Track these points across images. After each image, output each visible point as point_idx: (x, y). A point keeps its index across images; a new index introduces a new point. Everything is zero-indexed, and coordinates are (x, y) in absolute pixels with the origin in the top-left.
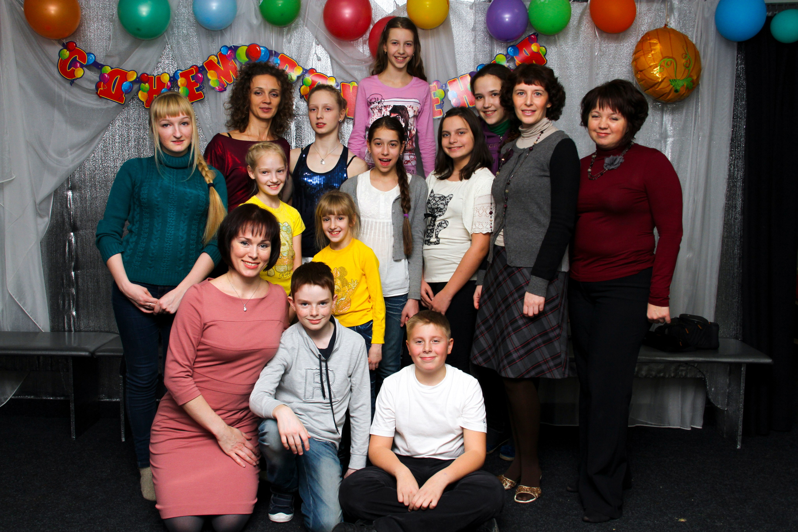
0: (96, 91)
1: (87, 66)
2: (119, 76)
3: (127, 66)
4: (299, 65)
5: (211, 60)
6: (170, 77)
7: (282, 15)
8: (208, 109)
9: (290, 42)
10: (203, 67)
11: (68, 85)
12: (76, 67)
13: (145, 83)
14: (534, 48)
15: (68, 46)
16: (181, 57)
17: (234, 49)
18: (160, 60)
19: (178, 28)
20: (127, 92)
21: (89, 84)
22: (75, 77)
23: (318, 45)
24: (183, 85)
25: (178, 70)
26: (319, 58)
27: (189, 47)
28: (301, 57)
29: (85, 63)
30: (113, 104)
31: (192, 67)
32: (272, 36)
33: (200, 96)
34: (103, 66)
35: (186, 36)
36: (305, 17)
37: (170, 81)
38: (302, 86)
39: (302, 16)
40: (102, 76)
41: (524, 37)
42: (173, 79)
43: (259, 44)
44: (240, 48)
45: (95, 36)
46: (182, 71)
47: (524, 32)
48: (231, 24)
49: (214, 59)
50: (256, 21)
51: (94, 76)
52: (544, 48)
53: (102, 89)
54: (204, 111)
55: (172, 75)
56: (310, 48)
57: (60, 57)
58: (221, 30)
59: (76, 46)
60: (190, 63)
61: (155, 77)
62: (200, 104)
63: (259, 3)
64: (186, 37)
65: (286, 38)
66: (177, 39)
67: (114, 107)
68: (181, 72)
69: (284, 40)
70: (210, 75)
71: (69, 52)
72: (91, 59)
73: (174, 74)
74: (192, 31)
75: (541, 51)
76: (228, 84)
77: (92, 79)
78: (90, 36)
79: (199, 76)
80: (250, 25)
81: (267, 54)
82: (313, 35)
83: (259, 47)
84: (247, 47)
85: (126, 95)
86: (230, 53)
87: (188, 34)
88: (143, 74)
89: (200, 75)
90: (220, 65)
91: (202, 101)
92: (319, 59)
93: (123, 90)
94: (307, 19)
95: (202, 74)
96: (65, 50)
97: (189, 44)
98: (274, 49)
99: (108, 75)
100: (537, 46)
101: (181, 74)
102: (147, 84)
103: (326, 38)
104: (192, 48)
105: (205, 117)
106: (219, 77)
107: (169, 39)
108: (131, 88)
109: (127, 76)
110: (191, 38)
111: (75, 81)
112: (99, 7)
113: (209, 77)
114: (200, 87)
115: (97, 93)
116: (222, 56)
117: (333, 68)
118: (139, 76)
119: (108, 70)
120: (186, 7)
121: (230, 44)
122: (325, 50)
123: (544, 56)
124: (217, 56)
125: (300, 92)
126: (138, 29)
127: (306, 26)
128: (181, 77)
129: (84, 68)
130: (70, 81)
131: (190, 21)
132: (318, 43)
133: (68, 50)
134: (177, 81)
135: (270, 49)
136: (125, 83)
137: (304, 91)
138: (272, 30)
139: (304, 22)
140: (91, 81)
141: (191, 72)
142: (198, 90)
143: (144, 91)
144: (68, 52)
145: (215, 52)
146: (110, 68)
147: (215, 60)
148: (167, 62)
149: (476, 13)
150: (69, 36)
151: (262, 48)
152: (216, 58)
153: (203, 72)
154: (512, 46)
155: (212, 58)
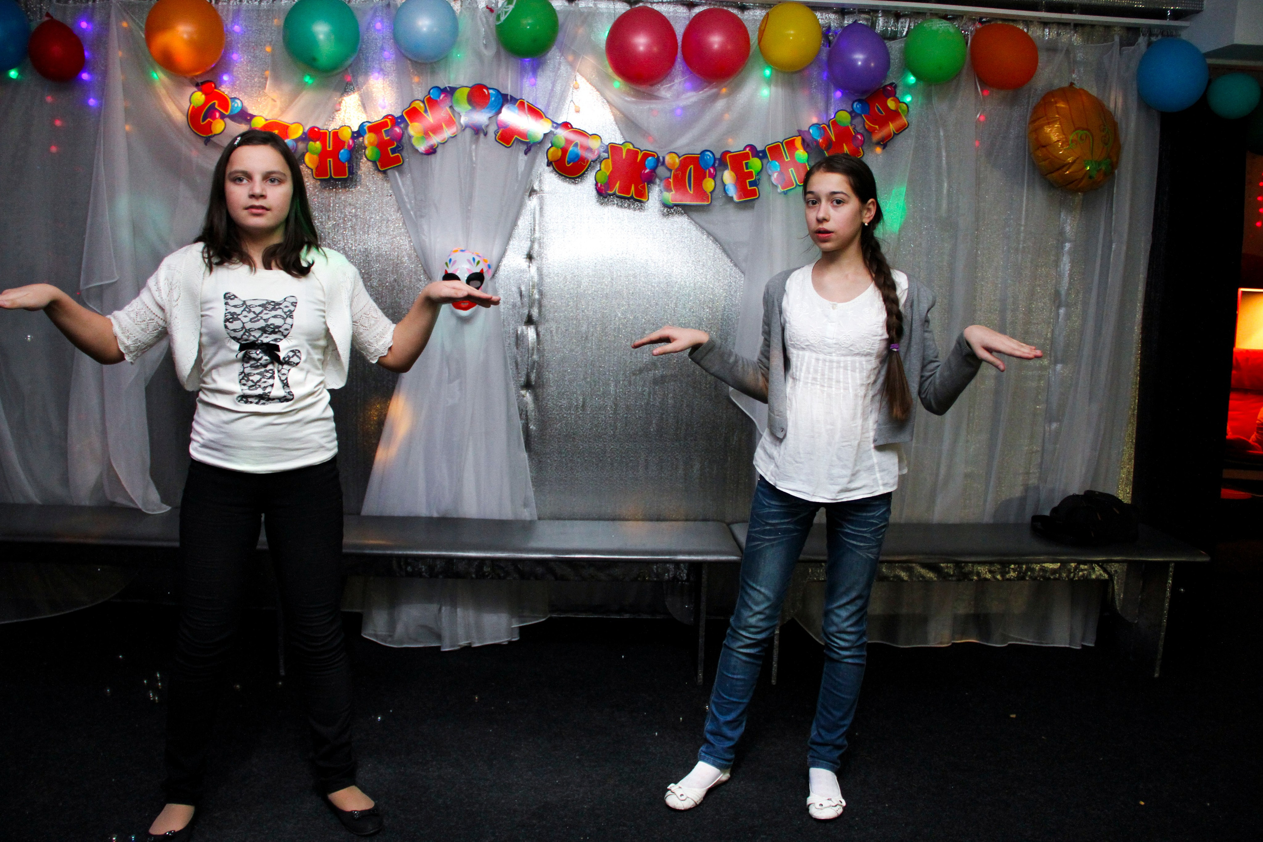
4: (546, 117)
5: (414, 108)
6: (354, 133)
7: (531, 41)
10: (402, 117)
12: (214, 118)
13: (316, 142)
15: (204, 87)
17: (450, 90)
24: (371, 144)
25: (367, 122)
26: (577, 108)
28: (549, 106)
29: (227, 112)
31: (386, 117)
32: (508, 75)
33: (397, 160)
34: (254, 117)
37: (353, 138)
38: (551, 148)
42: (358, 136)
43: (487, 85)
44: (458, 90)
46: (372, 123)
48: (448, 55)
49: (419, 105)
54: (405, 183)
55: (357, 129)
57: (191, 102)
58: (431, 63)
59: (216, 88)
60: (384, 112)
61: (331, 133)
62: (395, 173)
70: (412, 129)
71: (206, 95)
73: (360, 128)
76: (438, 143)
80: (479, 56)
81: (499, 100)
83: (488, 88)
84: (470, 88)
86: (443, 97)
88: (314, 128)
89: (397, 129)
90: (427, 115)
91: (399, 169)
92: (579, 110)
94: (570, 49)
95: (400, 128)
96: (200, 93)
98: (510, 92)
101: (369, 127)
102: (319, 143)
106: (426, 133)
111: (210, 138)
113: (411, 132)
114: (398, 147)
116: (430, 101)
118: (306, 131)
119: (260, 122)
121: (443, 83)
124: (423, 102)
125: (547, 156)
128: (369, 132)
130: (203, 139)
133: (203, 94)
134: (363, 137)
135: (504, 92)
137: (553, 156)
138: (509, 65)
141: (384, 124)
142: (393, 151)
143: (314, 153)
145: (422, 96)
146: (264, 120)
147: (420, 108)
151: (491, 91)
152: (422, 105)
153: (402, 126)
155: (416, 104)
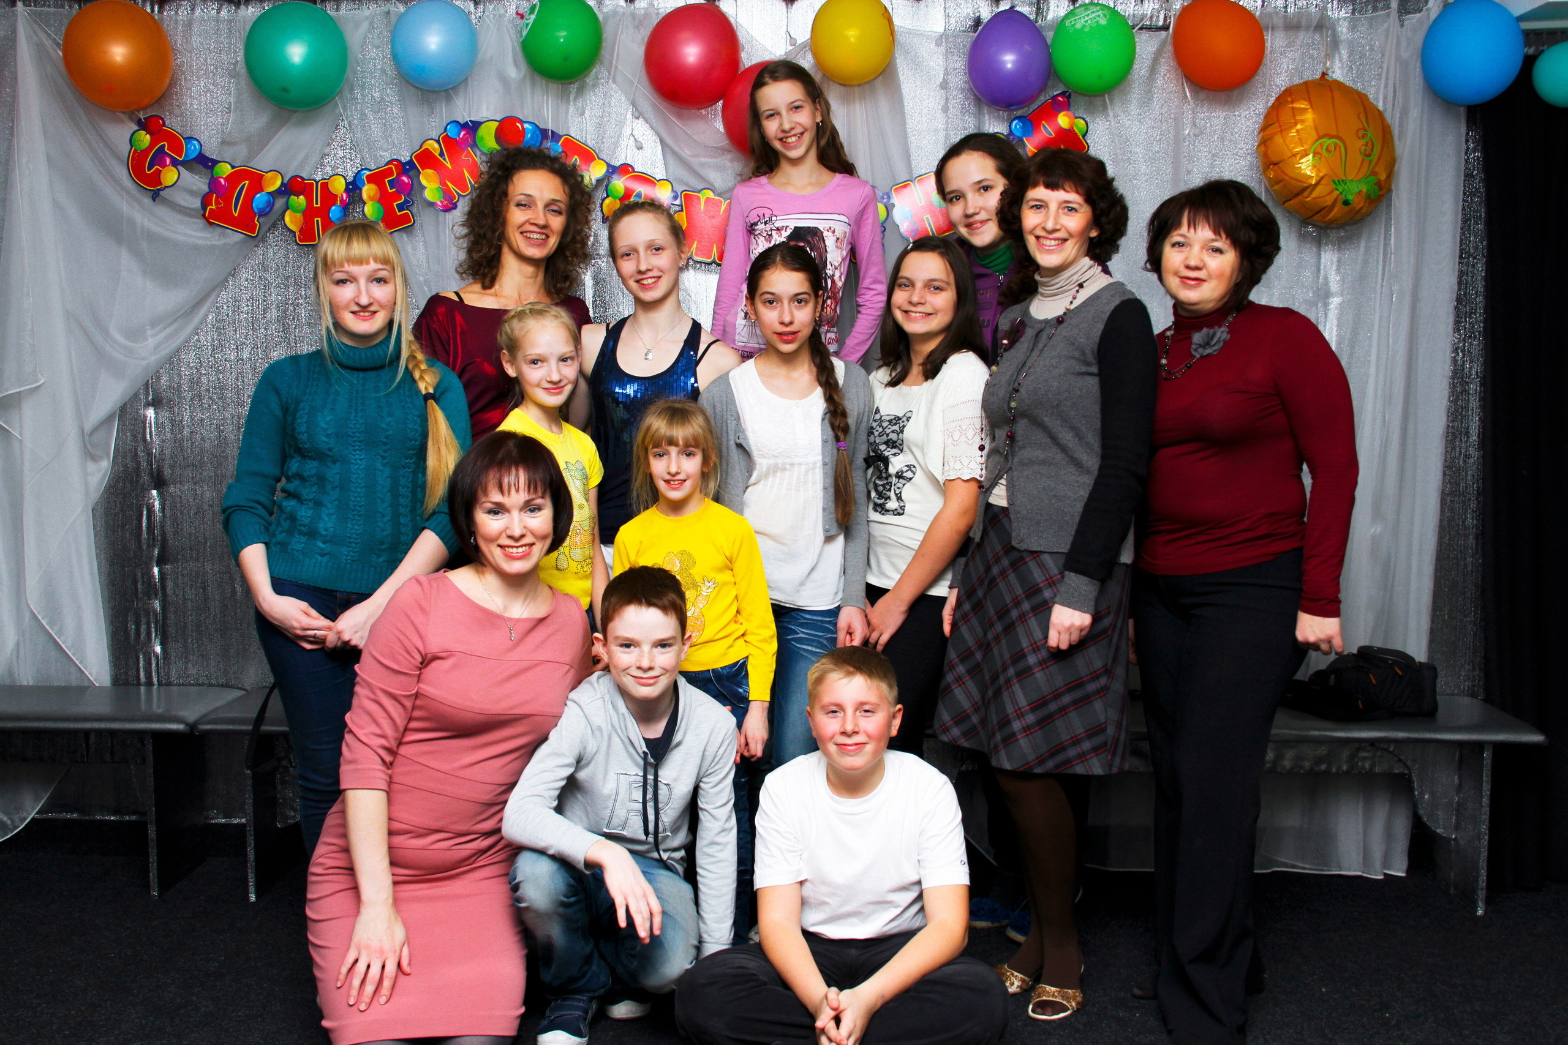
0: (202, 212)
1: (184, 164)
2: (247, 182)
3: (262, 163)
4: (599, 158)
5: (427, 149)
6: (347, 184)
7: (566, 59)
8: (421, 246)
9: (582, 114)
10: (411, 162)
11: (147, 201)
12: (164, 165)
13: (298, 196)
14: (1063, 120)
15: (148, 125)
16: (368, 144)
17: (472, 128)
18: (327, 151)
19: (363, 88)
20: (263, 213)
21: (188, 197)
22: (161, 184)
23: (638, 118)
24: (371, 198)
25: (362, 170)
26: (639, 144)
27: (385, 125)
28: (603, 143)
29: (181, 157)
30: (235, 237)
31: (390, 162)
32: (548, 104)
33: (406, 219)
34: (215, 162)
35: (379, 102)
36: (611, 62)
37: (347, 190)
38: (606, 198)
39: (606, 63)
40: (214, 183)
41: (1042, 99)
42: (353, 187)
43: (521, 117)
44: (483, 126)
45: (200, 106)
46: (371, 170)
47: (1042, 89)
48: (467, 79)
49: (433, 147)
50: (514, 72)
51: (199, 183)
52: (1082, 121)
53: (214, 207)
54: (414, 248)
55: (350, 179)
56: (621, 124)
57: (132, 147)
58: (446, 90)
59: (164, 124)
60: (387, 156)
61: (317, 183)
62: (405, 236)
63: (521, 36)
64: (380, 106)
65: (575, 105)
66: (361, 109)
67: (237, 243)
68: (368, 173)
69: (571, 109)
70: (426, 178)
71: (151, 135)
72: (193, 150)
73: (355, 177)
74: (391, 95)
75: (1078, 128)
76: (459, 195)
77: (195, 188)
78: (192, 104)
79: (403, 181)
80: (504, 80)
81: (537, 136)
82: (629, 100)
83: (521, 122)
84: (498, 123)
85: (261, 220)
86: (464, 135)
87: (382, 99)
88: (294, 178)
89: (405, 179)
90: (444, 159)
91: (409, 230)
92: (640, 148)
93: (256, 210)
94: (616, 67)
95: (409, 177)
96: (143, 133)
97: (385, 119)
98: (550, 126)
99: (226, 179)
100: (1069, 118)
101: (367, 177)
102: (302, 197)
103: (654, 105)
104: (391, 127)
105: (415, 262)
106: (443, 183)
107: (345, 110)
108: (270, 205)
109: (263, 182)
110: (388, 106)
111: (161, 193)
112: (209, 48)
113: (424, 182)
114: (406, 201)
115: (204, 215)
116: (448, 142)
117: (666, 164)
118: (285, 181)
119: (224, 170)
120: (380, 47)
121: (464, 117)
122: (652, 128)
123: (1084, 136)
124: (438, 142)
125: (602, 211)
126: (285, 90)
127: (614, 81)
128: (368, 183)
129: (180, 167)
130: (152, 193)
131: (387, 74)
132: (637, 114)
133: (148, 133)
134: (361, 190)
135: (542, 126)
136: (258, 195)
137: (609, 210)
138: (547, 91)
139: (609, 73)
140: (192, 193)
141: (389, 172)
142: (401, 207)
143: (296, 210)
144: (148, 136)
145: (435, 135)
146: (229, 167)
147: (434, 149)
148: (341, 154)
149: (948, 53)
150: (150, 106)
151: (526, 126)
152: (436, 146)
153: (411, 173)
154: (1019, 118)
155: (430, 145)
